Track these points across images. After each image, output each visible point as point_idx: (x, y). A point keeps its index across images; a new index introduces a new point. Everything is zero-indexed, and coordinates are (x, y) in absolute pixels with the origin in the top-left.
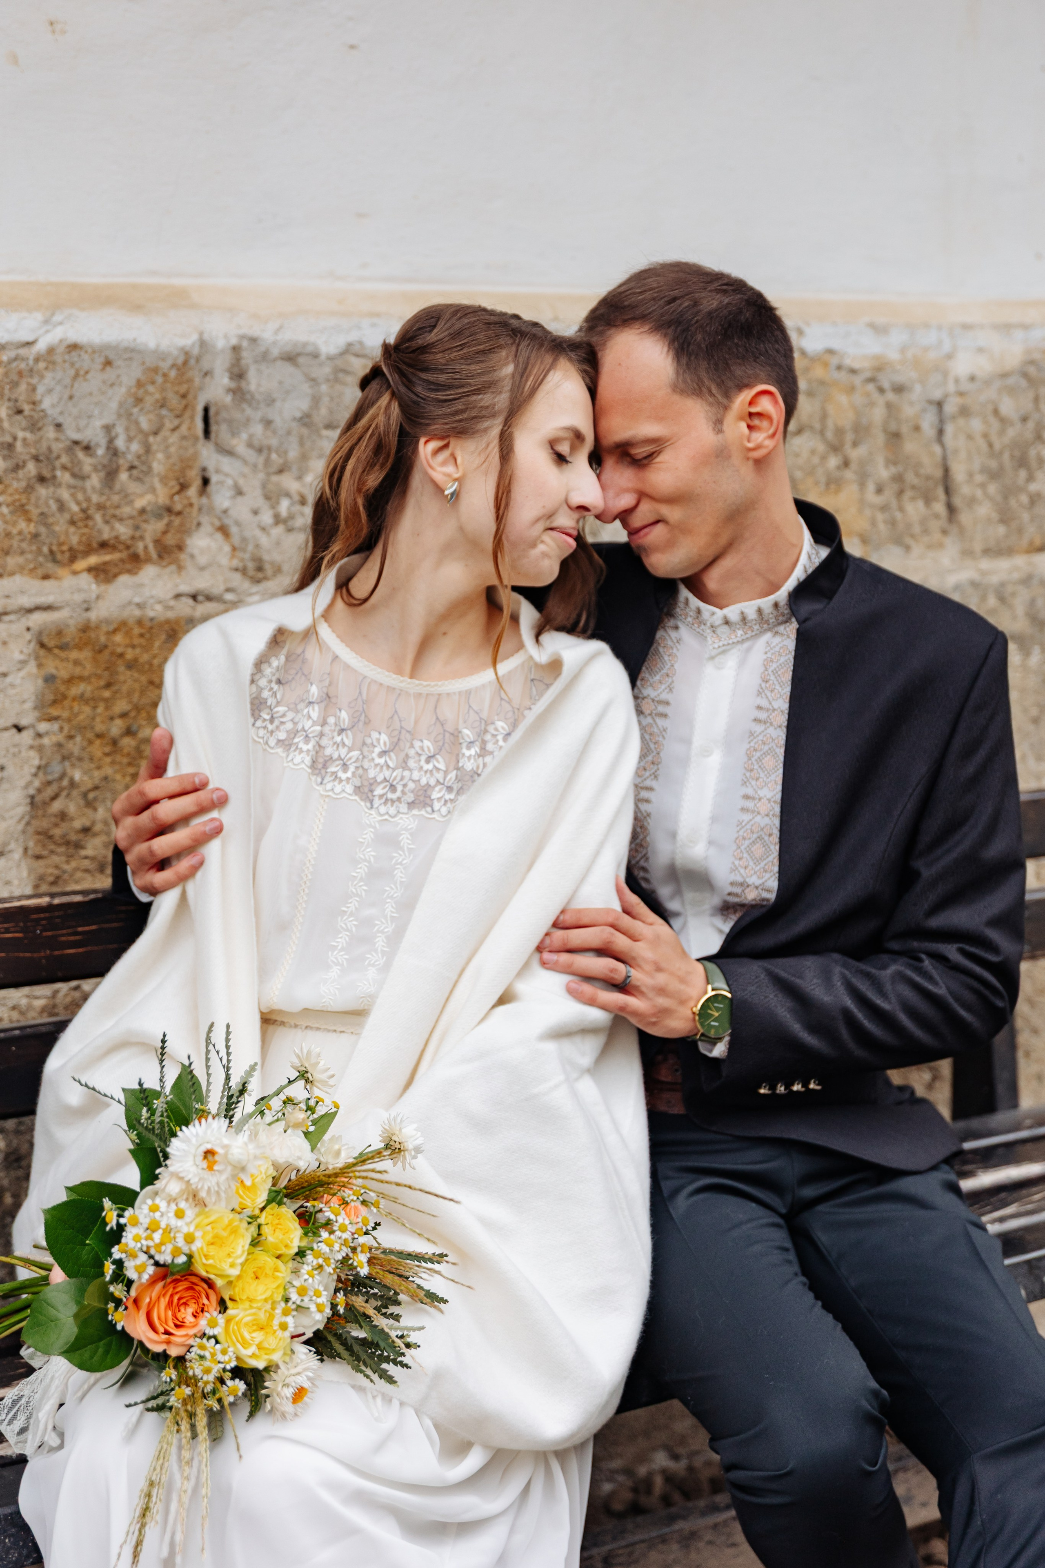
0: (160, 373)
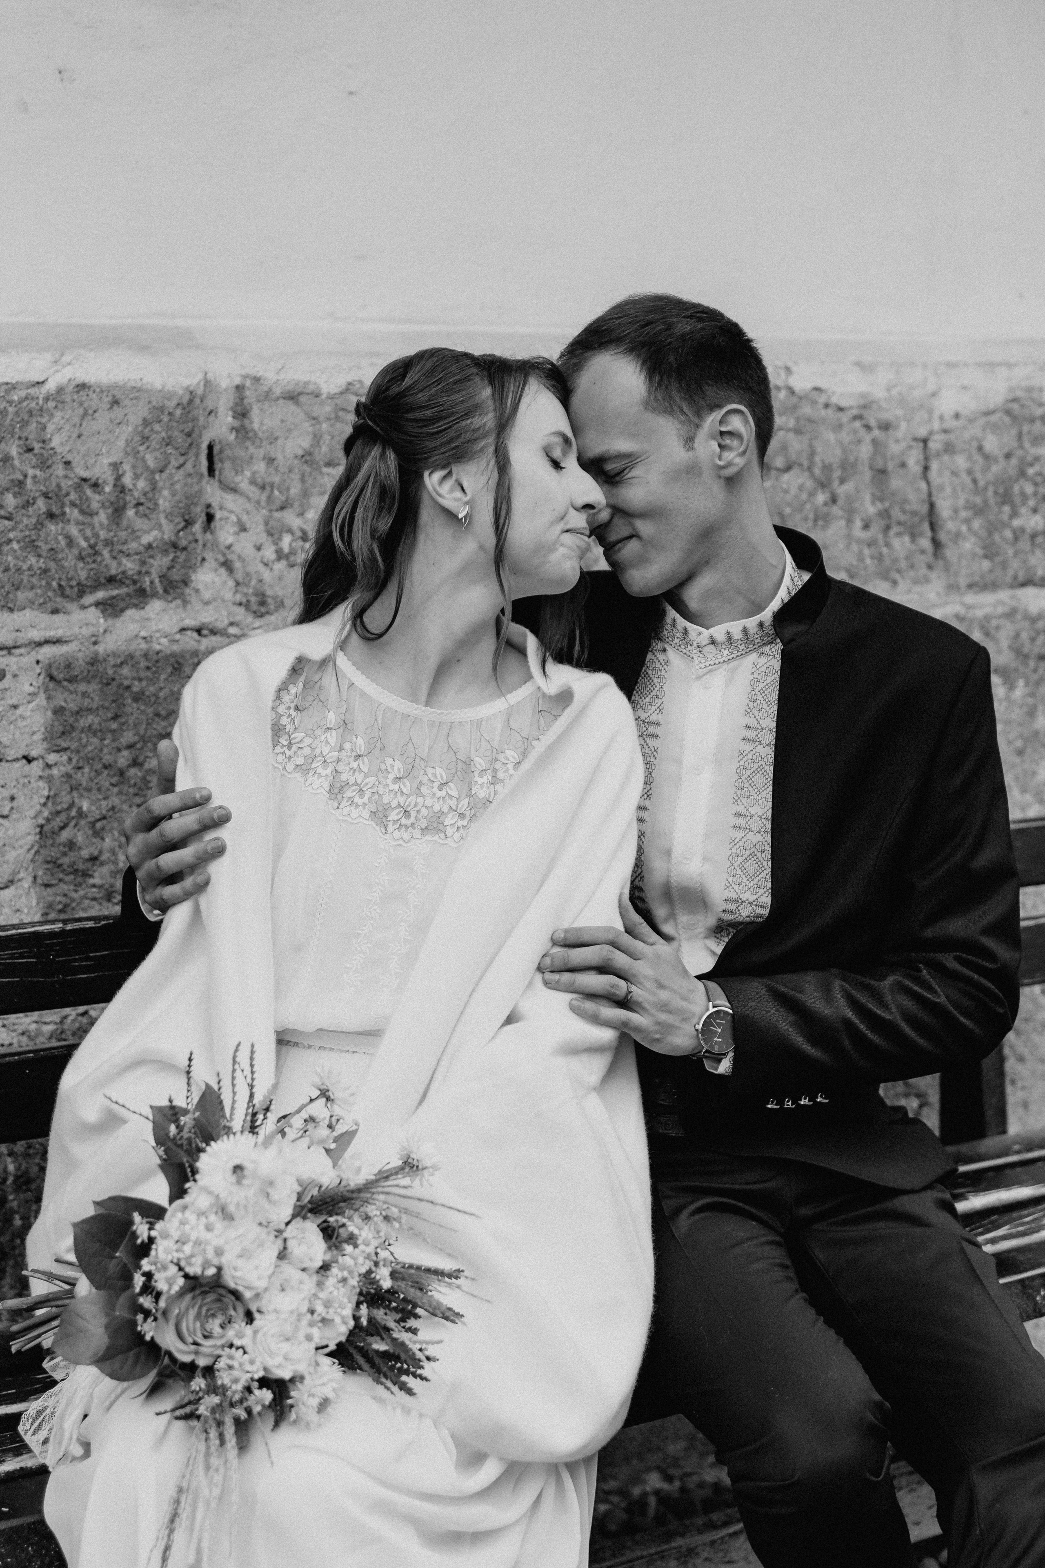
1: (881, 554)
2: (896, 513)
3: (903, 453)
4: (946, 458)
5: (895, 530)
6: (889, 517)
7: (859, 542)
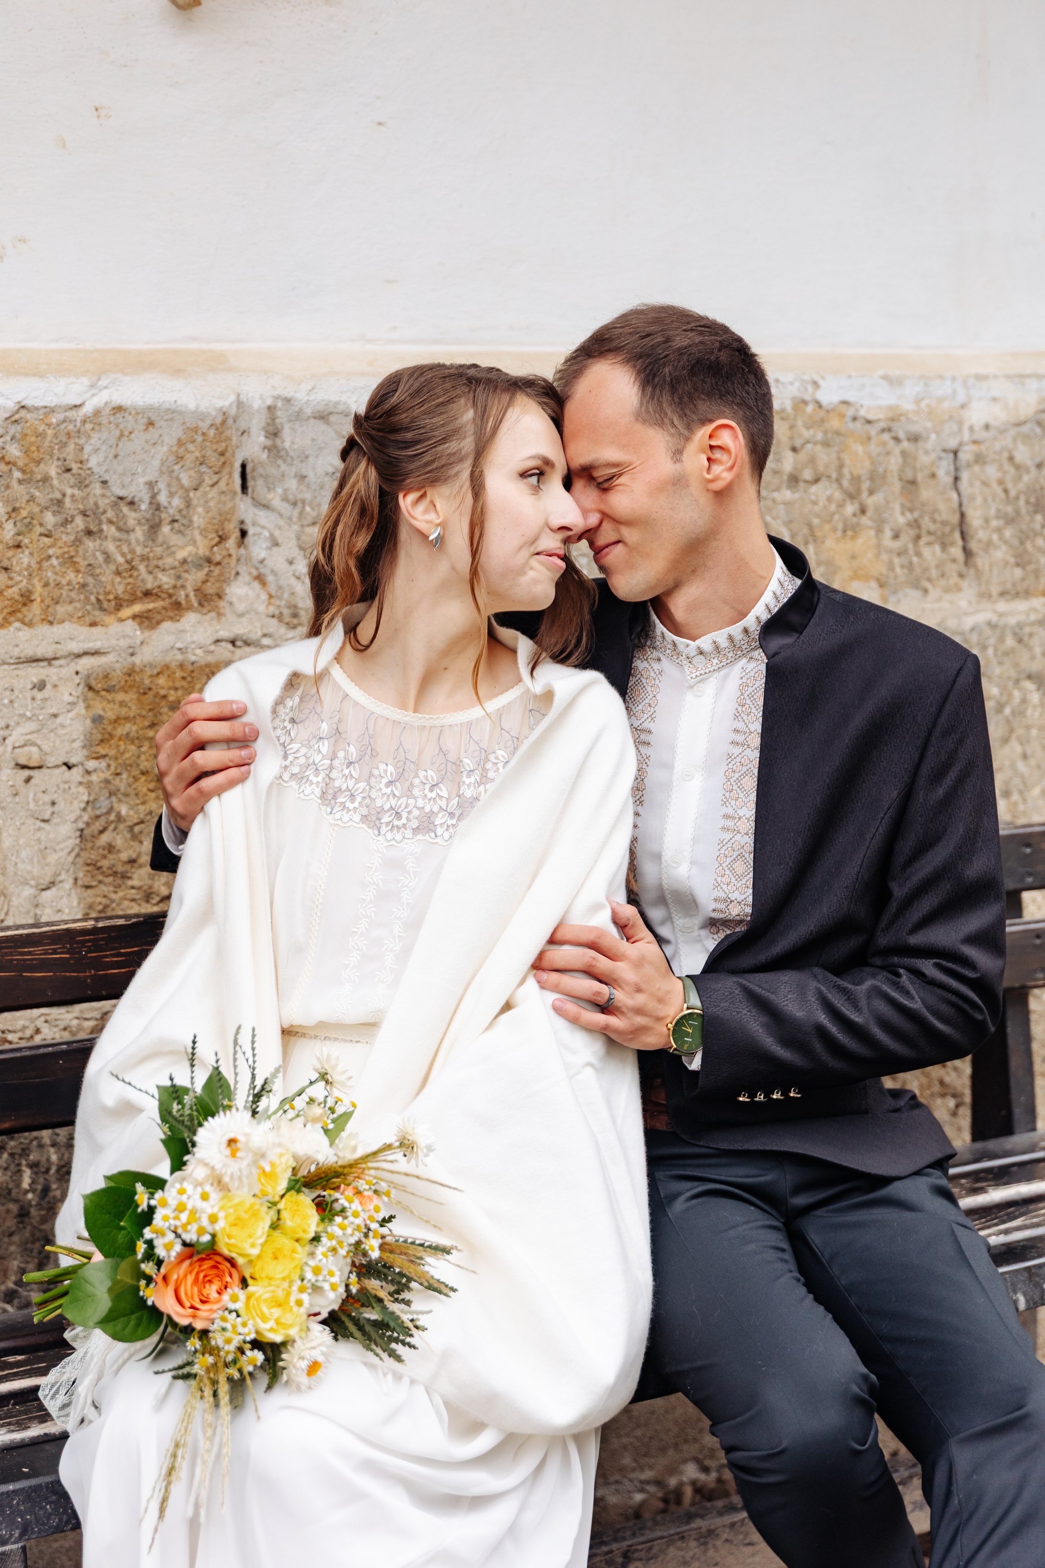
0: (200, 432)
1: (911, 563)
2: (926, 523)
3: (933, 464)
4: (977, 468)
5: (924, 540)
6: (919, 527)
7: (890, 551)
